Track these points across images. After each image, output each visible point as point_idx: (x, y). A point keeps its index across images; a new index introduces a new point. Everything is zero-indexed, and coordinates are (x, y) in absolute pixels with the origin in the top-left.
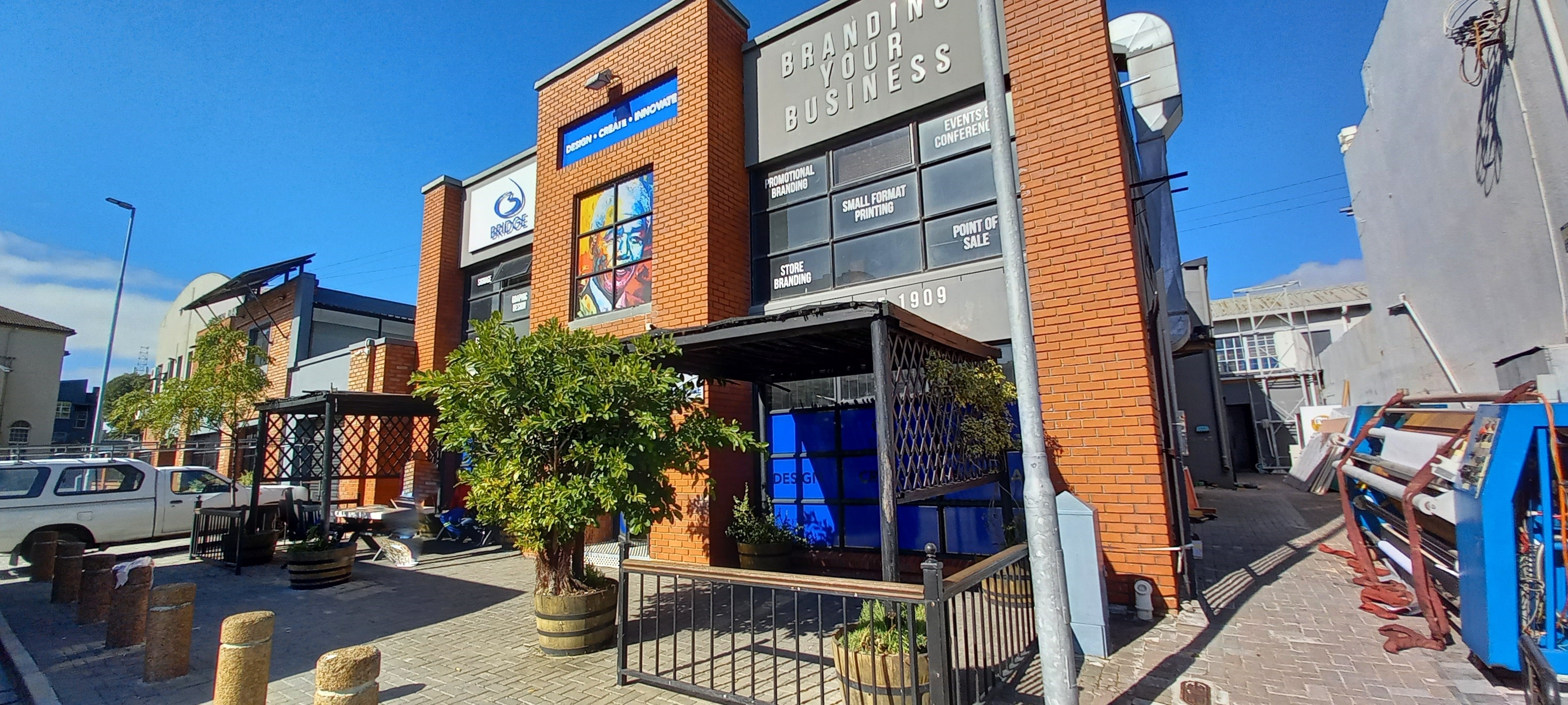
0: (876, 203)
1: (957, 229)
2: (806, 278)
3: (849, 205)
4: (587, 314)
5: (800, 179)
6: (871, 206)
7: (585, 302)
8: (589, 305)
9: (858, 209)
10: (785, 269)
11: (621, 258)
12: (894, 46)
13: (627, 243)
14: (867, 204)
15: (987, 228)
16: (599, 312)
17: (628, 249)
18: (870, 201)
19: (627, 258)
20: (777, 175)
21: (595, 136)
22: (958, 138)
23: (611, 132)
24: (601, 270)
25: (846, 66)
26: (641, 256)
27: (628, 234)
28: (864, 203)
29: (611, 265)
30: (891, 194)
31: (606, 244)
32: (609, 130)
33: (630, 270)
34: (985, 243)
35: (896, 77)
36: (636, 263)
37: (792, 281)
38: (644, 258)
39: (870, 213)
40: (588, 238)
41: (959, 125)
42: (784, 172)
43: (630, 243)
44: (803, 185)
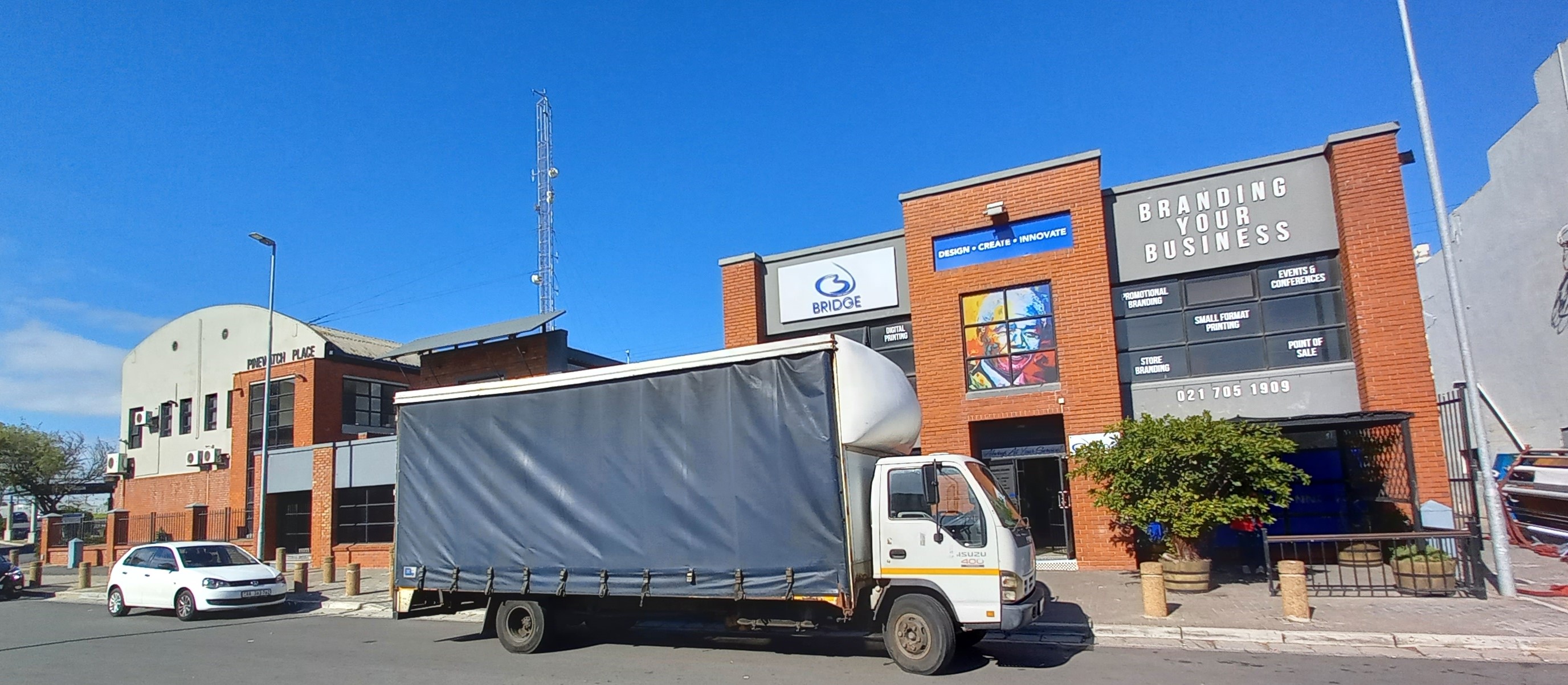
0: (1224, 321)
1: (1292, 344)
2: (1165, 368)
3: (1200, 320)
4: (981, 387)
5: (1155, 297)
6: (1220, 322)
7: (977, 378)
8: (982, 381)
9: (1208, 323)
10: (1145, 360)
11: (1015, 347)
12: (1242, 216)
13: (1021, 335)
14: (1216, 320)
15: (1314, 345)
16: (994, 387)
17: (1023, 340)
18: (1219, 317)
19: (1024, 347)
20: (1133, 291)
21: (974, 248)
22: (1290, 284)
23: (991, 247)
24: (993, 355)
25: (1202, 222)
26: (1039, 347)
27: (1022, 329)
28: (1214, 319)
29: (1005, 351)
30: (1237, 315)
31: (997, 335)
32: (990, 245)
33: (1028, 357)
34: (1313, 355)
35: (1245, 237)
36: (1034, 352)
37: (1152, 369)
38: (1041, 349)
39: (1219, 327)
40: (975, 328)
41: (1290, 275)
42: (1140, 290)
43: (1025, 337)
44: (1158, 301)
